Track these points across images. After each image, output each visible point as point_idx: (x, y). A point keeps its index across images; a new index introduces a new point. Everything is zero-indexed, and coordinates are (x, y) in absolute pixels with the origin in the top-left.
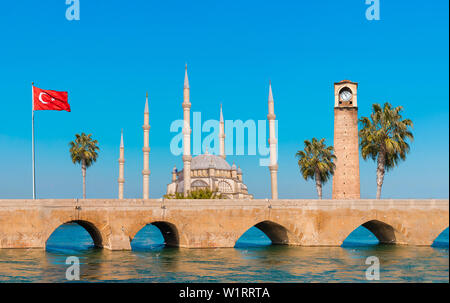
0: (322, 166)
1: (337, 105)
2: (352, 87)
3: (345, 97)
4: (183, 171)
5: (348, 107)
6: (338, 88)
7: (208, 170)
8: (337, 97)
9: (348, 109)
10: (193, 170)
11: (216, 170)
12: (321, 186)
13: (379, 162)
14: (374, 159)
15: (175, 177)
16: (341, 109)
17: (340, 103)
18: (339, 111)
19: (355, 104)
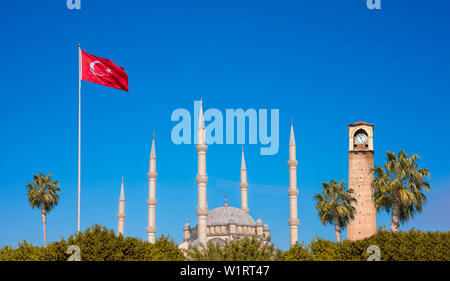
0: (341, 210)
1: (351, 148)
2: (369, 130)
3: (361, 139)
4: (197, 228)
5: (363, 151)
6: (352, 130)
7: (228, 226)
8: (351, 140)
9: (364, 152)
10: (209, 227)
11: (237, 226)
12: (340, 232)
13: (393, 215)
14: (388, 211)
15: (187, 235)
16: (356, 153)
17: (355, 146)
18: (354, 155)
19: (371, 148)
